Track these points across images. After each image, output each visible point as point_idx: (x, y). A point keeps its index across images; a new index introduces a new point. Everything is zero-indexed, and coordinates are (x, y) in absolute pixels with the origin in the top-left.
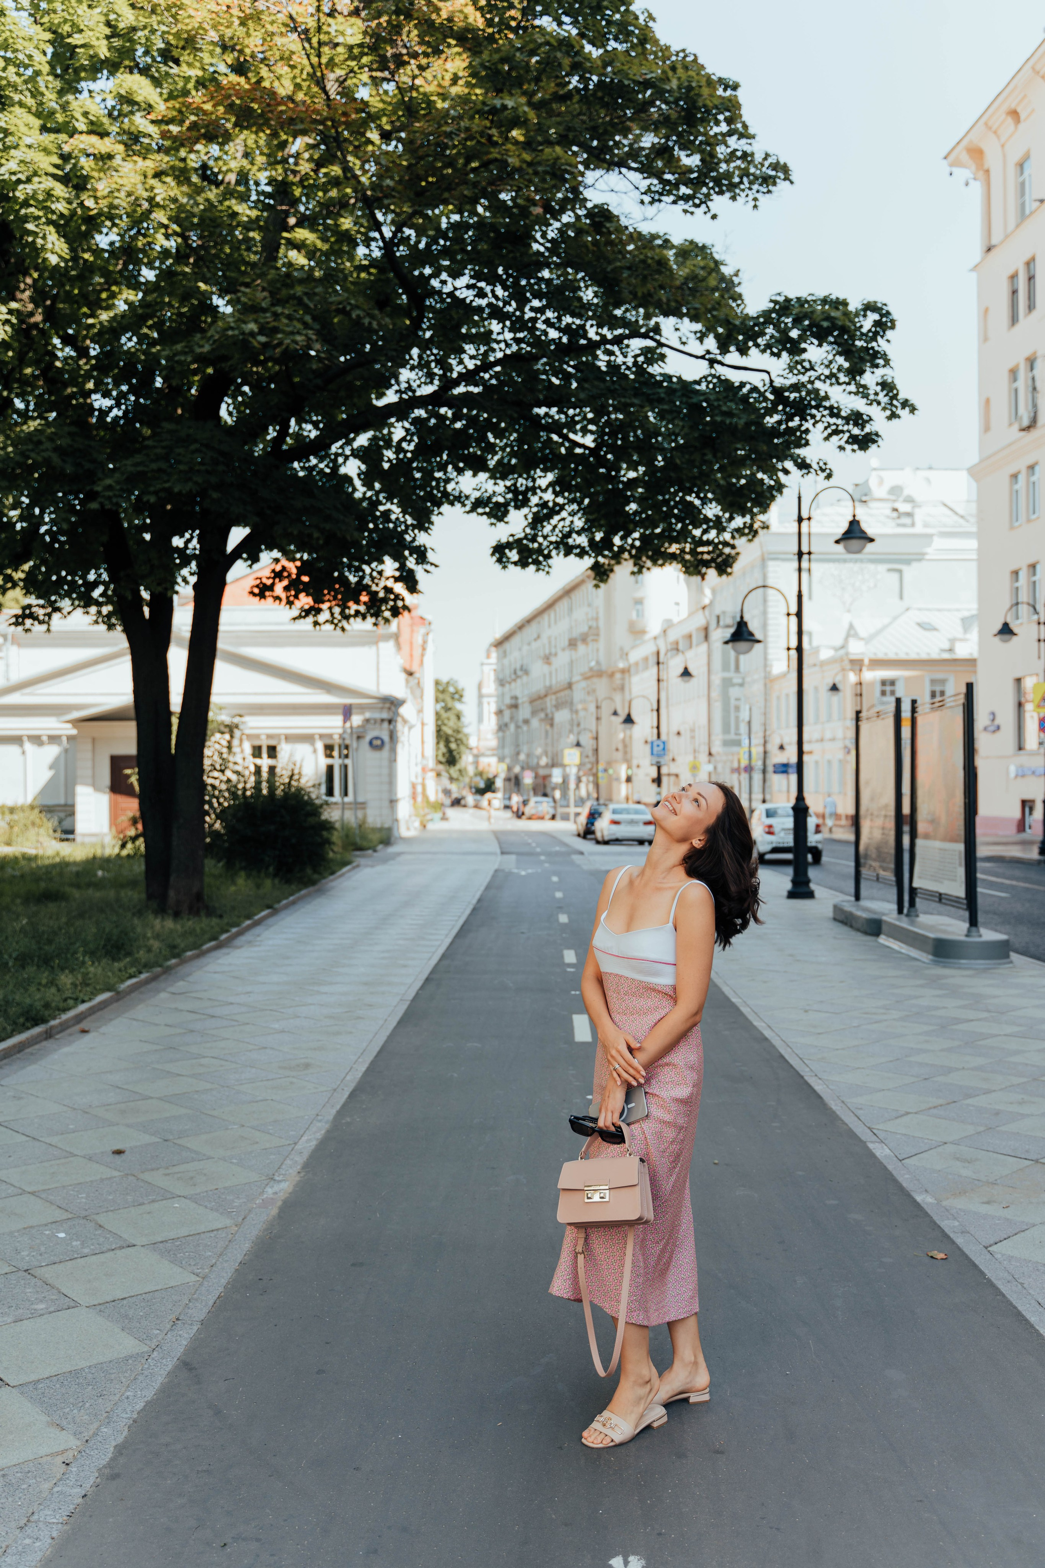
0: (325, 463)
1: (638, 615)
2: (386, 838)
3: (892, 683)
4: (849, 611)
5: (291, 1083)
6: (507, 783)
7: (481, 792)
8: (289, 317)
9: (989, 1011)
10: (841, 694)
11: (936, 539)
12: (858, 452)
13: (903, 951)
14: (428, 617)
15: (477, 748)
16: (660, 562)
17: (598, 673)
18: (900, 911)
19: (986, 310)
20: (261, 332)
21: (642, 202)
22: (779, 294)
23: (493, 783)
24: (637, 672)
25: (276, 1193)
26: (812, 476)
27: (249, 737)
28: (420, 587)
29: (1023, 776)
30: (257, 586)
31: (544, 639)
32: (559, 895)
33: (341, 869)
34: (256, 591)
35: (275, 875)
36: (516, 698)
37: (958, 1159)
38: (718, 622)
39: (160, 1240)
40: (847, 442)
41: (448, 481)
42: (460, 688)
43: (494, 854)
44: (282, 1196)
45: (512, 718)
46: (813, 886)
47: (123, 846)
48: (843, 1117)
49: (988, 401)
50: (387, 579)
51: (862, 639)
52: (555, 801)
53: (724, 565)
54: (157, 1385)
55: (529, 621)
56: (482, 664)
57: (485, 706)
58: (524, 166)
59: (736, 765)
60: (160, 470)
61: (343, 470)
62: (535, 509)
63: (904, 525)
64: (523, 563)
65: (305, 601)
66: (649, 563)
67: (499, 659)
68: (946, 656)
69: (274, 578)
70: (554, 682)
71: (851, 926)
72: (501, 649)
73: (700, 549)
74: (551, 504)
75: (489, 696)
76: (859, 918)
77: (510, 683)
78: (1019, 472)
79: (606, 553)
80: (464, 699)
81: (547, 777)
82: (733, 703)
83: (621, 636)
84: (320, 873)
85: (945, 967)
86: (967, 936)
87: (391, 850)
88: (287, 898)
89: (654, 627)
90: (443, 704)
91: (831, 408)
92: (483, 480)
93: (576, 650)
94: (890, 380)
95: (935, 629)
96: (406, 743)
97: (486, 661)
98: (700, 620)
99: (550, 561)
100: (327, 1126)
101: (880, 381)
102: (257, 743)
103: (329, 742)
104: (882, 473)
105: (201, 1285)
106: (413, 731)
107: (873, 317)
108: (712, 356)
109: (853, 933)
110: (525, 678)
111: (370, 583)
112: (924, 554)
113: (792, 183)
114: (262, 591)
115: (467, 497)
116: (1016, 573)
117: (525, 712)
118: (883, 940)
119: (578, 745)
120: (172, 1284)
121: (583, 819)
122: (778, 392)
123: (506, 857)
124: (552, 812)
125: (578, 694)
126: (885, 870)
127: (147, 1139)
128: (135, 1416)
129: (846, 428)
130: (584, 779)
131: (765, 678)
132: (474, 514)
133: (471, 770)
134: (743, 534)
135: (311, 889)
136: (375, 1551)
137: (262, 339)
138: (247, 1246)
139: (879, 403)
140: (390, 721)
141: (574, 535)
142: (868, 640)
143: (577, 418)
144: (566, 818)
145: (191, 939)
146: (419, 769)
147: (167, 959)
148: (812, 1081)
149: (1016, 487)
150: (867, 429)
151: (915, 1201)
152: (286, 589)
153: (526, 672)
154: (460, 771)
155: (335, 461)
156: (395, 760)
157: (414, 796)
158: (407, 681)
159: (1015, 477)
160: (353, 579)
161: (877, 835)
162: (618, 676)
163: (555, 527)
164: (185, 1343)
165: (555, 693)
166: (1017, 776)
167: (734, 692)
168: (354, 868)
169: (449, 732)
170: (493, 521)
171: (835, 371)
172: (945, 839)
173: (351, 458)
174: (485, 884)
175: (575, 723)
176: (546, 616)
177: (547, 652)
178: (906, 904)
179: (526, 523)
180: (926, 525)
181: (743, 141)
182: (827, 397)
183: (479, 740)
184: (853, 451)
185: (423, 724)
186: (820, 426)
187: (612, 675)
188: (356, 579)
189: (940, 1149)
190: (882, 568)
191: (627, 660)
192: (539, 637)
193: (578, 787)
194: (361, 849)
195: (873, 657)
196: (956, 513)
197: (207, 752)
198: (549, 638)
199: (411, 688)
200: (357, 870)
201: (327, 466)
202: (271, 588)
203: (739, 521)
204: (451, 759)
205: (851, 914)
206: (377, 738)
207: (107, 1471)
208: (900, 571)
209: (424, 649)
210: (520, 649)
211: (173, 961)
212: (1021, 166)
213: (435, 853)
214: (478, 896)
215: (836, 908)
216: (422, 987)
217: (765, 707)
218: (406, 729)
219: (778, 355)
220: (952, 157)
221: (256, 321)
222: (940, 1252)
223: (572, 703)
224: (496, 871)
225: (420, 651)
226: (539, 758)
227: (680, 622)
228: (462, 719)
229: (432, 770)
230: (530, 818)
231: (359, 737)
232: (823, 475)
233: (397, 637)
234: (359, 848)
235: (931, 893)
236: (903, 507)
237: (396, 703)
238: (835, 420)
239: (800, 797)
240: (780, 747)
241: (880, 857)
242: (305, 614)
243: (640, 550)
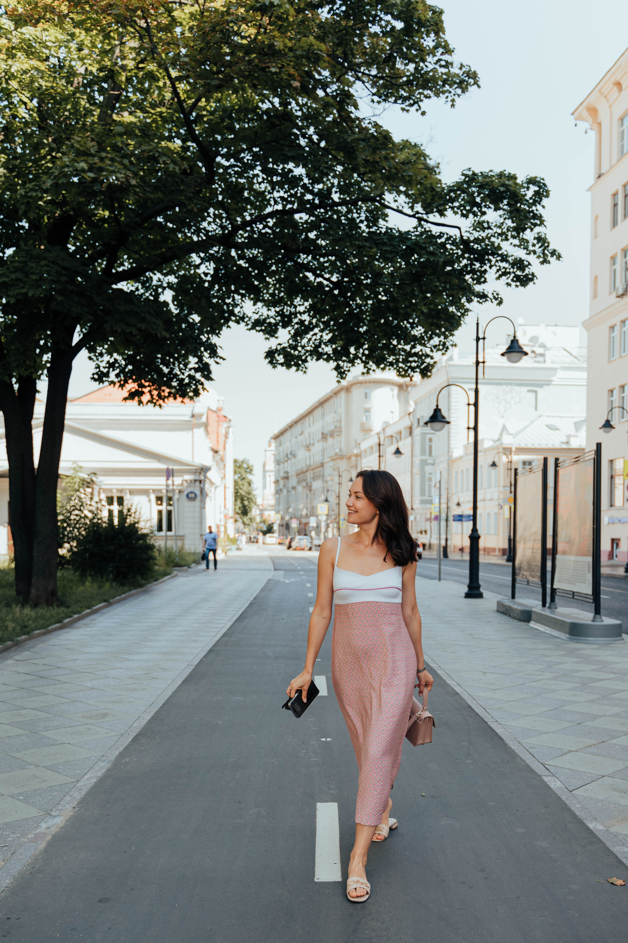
0: (149, 292)
1: (367, 420)
3: (530, 463)
4: (503, 417)
5: (89, 729)
6: (281, 528)
7: (265, 533)
8: (112, 160)
9: (614, 673)
10: (497, 468)
11: (559, 371)
12: (520, 287)
13: (547, 632)
14: (230, 417)
15: (262, 505)
16: (382, 366)
17: (340, 457)
18: (544, 605)
19: (597, 217)
20: (90, 170)
21: (373, 101)
22: (469, 170)
23: (272, 528)
24: (366, 456)
25: (49, 828)
26: (488, 303)
27: (105, 490)
28: (212, 376)
29: (613, 523)
30: (97, 374)
31: (306, 434)
32: (310, 594)
33: (162, 577)
34: (96, 377)
35: (114, 580)
36: (288, 473)
37: (615, 790)
38: (419, 423)
40: (512, 280)
41: (236, 305)
42: (250, 464)
43: (269, 570)
44: (54, 830)
45: (285, 486)
46: (482, 590)
48: (520, 755)
49: (596, 278)
50: (190, 370)
51: (511, 434)
52: (311, 537)
53: (425, 371)
55: (296, 422)
56: (266, 451)
57: (268, 477)
58: (286, 50)
59: (428, 516)
61: (162, 298)
62: (296, 326)
63: (539, 362)
64: (287, 364)
65: (132, 386)
66: (374, 367)
67: (276, 447)
68: (564, 446)
69: (109, 368)
70: (312, 462)
71: (510, 616)
72: (278, 441)
73: (410, 359)
74: (307, 323)
75: (270, 471)
76: (516, 609)
77: (283, 463)
78: (615, 325)
79: (344, 358)
80: (253, 472)
81: (306, 524)
82: (427, 475)
83: (355, 433)
84: (146, 579)
85: (577, 642)
86: (593, 621)
88: (120, 595)
89: (377, 427)
90: (239, 475)
91: (502, 255)
92: (260, 307)
93: (326, 441)
94: (543, 236)
95: (558, 429)
96: (213, 498)
97: (268, 449)
98: (407, 422)
99: (306, 364)
100: (108, 766)
101: (536, 236)
102: (110, 495)
103: (159, 495)
104: (525, 328)
106: (217, 489)
107: (533, 188)
108: (420, 215)
109: (511, 620)
110: (293, 460)
111: (179, 373)
112: (551, 381)
113: (479, 87)
114: (100, 377)
115: (249, 319)
116: (611, 391)
117: (293, 482)
118: (532, 624)
119: (327, 500)
122: (465, 243)
123: (277, 572)
124: (309, 545)
125: (328, 470)
126: (532, 577)
129: (512, 270)
130: (331, 525)
131: (448, 460)
132: (254, 331)
133: (258, 519)
134: (439, 350)
135: (139, 590)
137: (92, 175)
139: (535, 252)
140: (200, 482)
141: (323, 346)
142: (514, 435)
143: (326, 265)
145: (41, 622)
146: (222, 516)
147: (18, 636)
148: (494, 726)
149: (613, 335)
150: (527, 271)
151: (588, 828)
152: (117, 376)
153: (294, 456)
154: (250, 519)
155: (156, 290)
156: (204, 508)
158: (214, 457)
159: (612, 328)
160: (165, 370)
161: (528, 553)
162: (354, 458)
163: (310, 340)
165: (313, 469)
166: (608, 524)
167: (428, 469)
168: (172, 577)
169: (244, 494)
170: (267, 336)
171: (505, 230)
172: (577, 555)
173: (167, 289)
174: (261, 588)
175: (326, 489)
176: (307, 419)
177: (308, 443)
178: (548, 599)
179: (289, 336)
180: (553, 363)
181: (445, 53)
182: (499, 248)
183: (263, 499)
184: (517, 286)
185: (225, 488)
186: (494, 269)
187: (349, 458)
188: (168, 370)
189: (599, 781)
190: (525, 389)
191: (360, 448)
192: (302, 433)
193: (326, 531)
194: (180, 566)
195: (518, 446)
196: (572, 355)
198: (309, 433)
199: (216, 462)
200: (174, 579)
201: (151, 294)
202: (107, 375)
203: (435, 340)
204: (244, 511)
205: (510, 607)
206: (192, 493)
208: (536, 392)
209: (226, 437)
210: (290, 441)
211: (23, 637)
212: (622, 120)
213: (230, 569)
214: (254, 596)
215: (499, 603)
216: (205, 656)
217: (448, 478)
218: (213, 489)
219: (466, 216)
220: (576, 114)
221: (86, 162)
222: (618, 878)
223: (323, 476)
224: (269, 580)
225: (223, 438)
226: (302, 510)
227: (394, 423)
228: (252, 485)
229: (231, 518)
230: (295, 550)
231: (180, 492)
232: (496, 302)
233: (206, 426)
234: (178, 565)
235: (566, 592)
236: (539, 350)
237: (204, 470)
238: (504, 264)
239: (475, 530)
240: (458, 504)
241: (530, 568)
242: (132, 395)
243: (368, 357)
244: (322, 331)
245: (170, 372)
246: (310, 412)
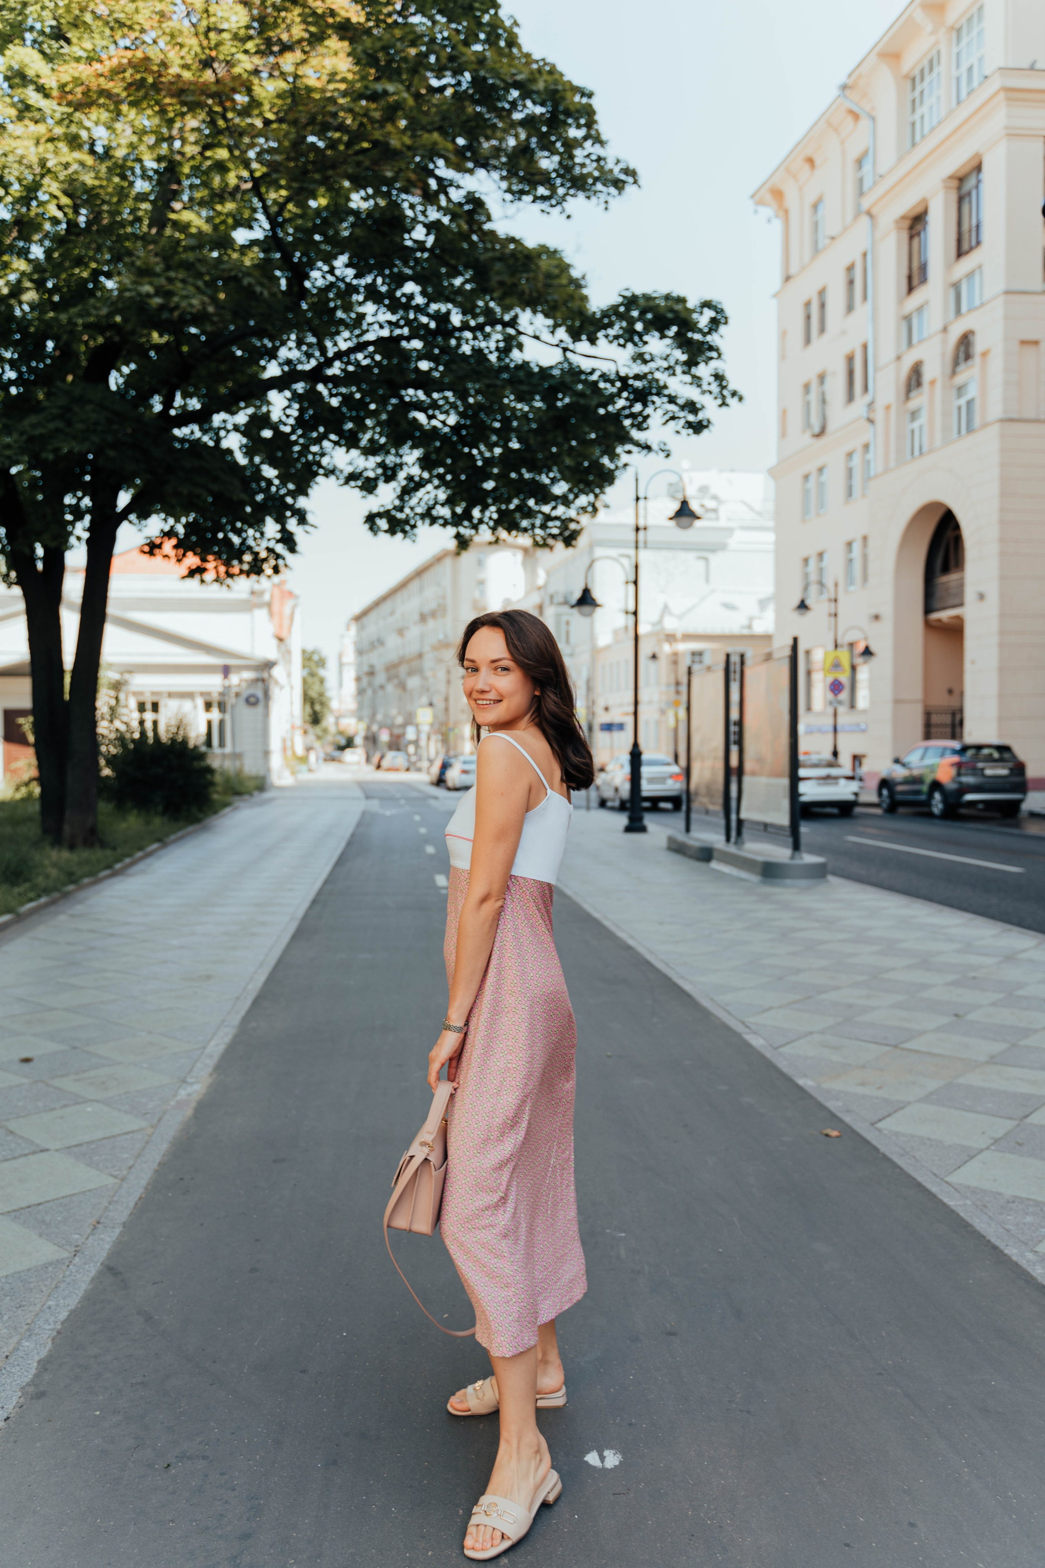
0: (209, 436)
1: (481, 595)
2: (261, 785)
3: (701, 655)
4: (664, 592)
5: (195, 993)
6: (366, 741)
7: (342, 748)
8: (183, 281)
9: (820, 921)
10: (659, 662)
11: (737, 531)
12: (692, 435)
13: (734, 874)
15: (338, 710)
16: (515, 532)
17: (446, 645)
18: (728, 839)
19: (785, 332)
20: (157, 294)
21: (505, 199)
22: (627, 289)
23: (353, 740)
25: (189, 1095)
26: (653, 455)
27: (135, 694)
28: (298, 548)
29: (811, 734)
30: (146, 544)
31: (398, 614)
32: (423, 830)
33: (222, 809)
34: (146, 549)
35: (163, 814)
36: (373, 666)
37: (826, 1046)
38: (552, 600)
39: (74, 1143)
40: (683, 427)
41: (323, 455)
42: (323, 656)
43: (360, 799)
44: (196, 1097)
45: (369, 684)
46: (646, 824)
47: (17, 789)
49: (784, 411)
50: (269, 540)
51: (675, 616)
52: (408, 755)
53: (569, 539)
54: (81, 1293)
55: (384, 599)
56: (343, 636)
57: (346, 673)
58: (404, 149)
60: (57, 430)
61: (225, 444)
62: (403, 483)
63: (710, 520)
64: (392, 531)
65: (192, 560)
66: (505, 534)
67: (358, 631)
68: (746, 632)
69: (162, 538)
70: (406, 652)
71: (685, 854)
72: (360, 623)
73: (550, 524)
74: (417, 479)
75: (349, 664)
76: (693, 846)
77: (367, 653)
78: (810, 473)
79: (466, 523)
80: (326, 667)
81: (401, 735)
83: (466, 613)
85: (772, 886)
86: (791, 859)
87: (266, 795)
90: (308, 671)
91: (669, 396)
92: (356, 456)
93: (426, 624)
94: (721, 374)
95: (737, 609)
97: (346, 633)
98: (535, 599)
99: (416, 531)
100: (234, 1031)
101: (713, 373)
102: (142, 699)
103: (208, 699)
104: (692, 475)
105: (120, 1186)
106: (283, 691)
107: (709, 314)
108: (565, 344)
109: (687, 860)
110: (381, 649)
111: (253, 544)
112: (726, 544)
113: (640, 187)
114: (152, 548)
115: (341, 471)
116: (806, 561)
117: (380, 678)
118: (714, 865)
119: (431, 705)
120: (90, 1187)
121: (436, 770)
122: (623, 380)
123: (370, 801)
124: (406, 765)
125: (428, 663)
126: (713, 804)
127: (54, 1047)
128: (59, 1327)
129: (682, 414)
130: (434, 737)
131: (592, 649)
132: (346, 487)
133: (332, 729)
134: (587, 512)
136: (335, 1462)
137: (158, 300)
138: (165, 1146)
139: (711, 393)
140: (264, 681)
141: (438, 507)
142: (679, 617)
143: (441, 402)
144: (419, 770)
145: (87, 868)
146: (289, 726)
147: (64, 884)
149: (808, 486)
150: (701, 416)
151: (798, 1085)
152: (175, 547)
153: (382, 643)
154: (324, 730)
155: (217, 434)
156: (268, 717)
157: (284, 749)
158: (279, 647)
159: (806, 477)
160: (236, 540)
161: (707, 775)
163: (421, 499)
164: (107, 1247)
165: (407, 662)
166: (805, 733)
169: (314, 695)
170: (365, 493)
171: (673, 363)
172: (771, 776)
173: (233, 432)
175: (427, 687)
176: (399, 594)
177: (400, 626)
178: (733, 833)
179: (394, 495)
180: (727, 520)
181: (597, 146)
182: (665, 387)
183: (340, 703)
184: (688, 434)
185: (291, 687)
186: (660, 412)
189: (808, 1038)
190: (691, 556)
192: (393, 613)
193: (429, 743)
195: (684, 631)
196: (754, 510)
197: (99, 704)
198: (403, 613)
199: (282, 653)
201: (211, 439)
202: (160, 546)
203: (583, 500)
204: (315, 719)
205: (685, 843)
206: (252, 696)
207: (31, 1389)
208: (706, 559)
209: (292, 619)
210: (377, 623)
211: (71, 887)
212: (815, 207)
215: (671, 840)
218: (277, 690)
219: (624, 346)
220: (757, 197)
221: (151, 284)
222: (833, 1129)
223: (422, 671)
224: (363, 812)
225: (289, 622)
226: (394, 717)
228: (325, 684)
229: (299, 728)
230: (387, 771)
231: (237, 695)
232: (663, 455)
233: (269, 605)
234: (238, 793)
235: (757, 823)
236: (710, 504)
237: (269, 665)
238: (672, 407)
239: (636, 745)
240: (607, 709)
241: (709, 793)
242: (192, 573)
243: (498, 523)
244: (437, 488)
245: (243, 543)
246: (403, 585)
